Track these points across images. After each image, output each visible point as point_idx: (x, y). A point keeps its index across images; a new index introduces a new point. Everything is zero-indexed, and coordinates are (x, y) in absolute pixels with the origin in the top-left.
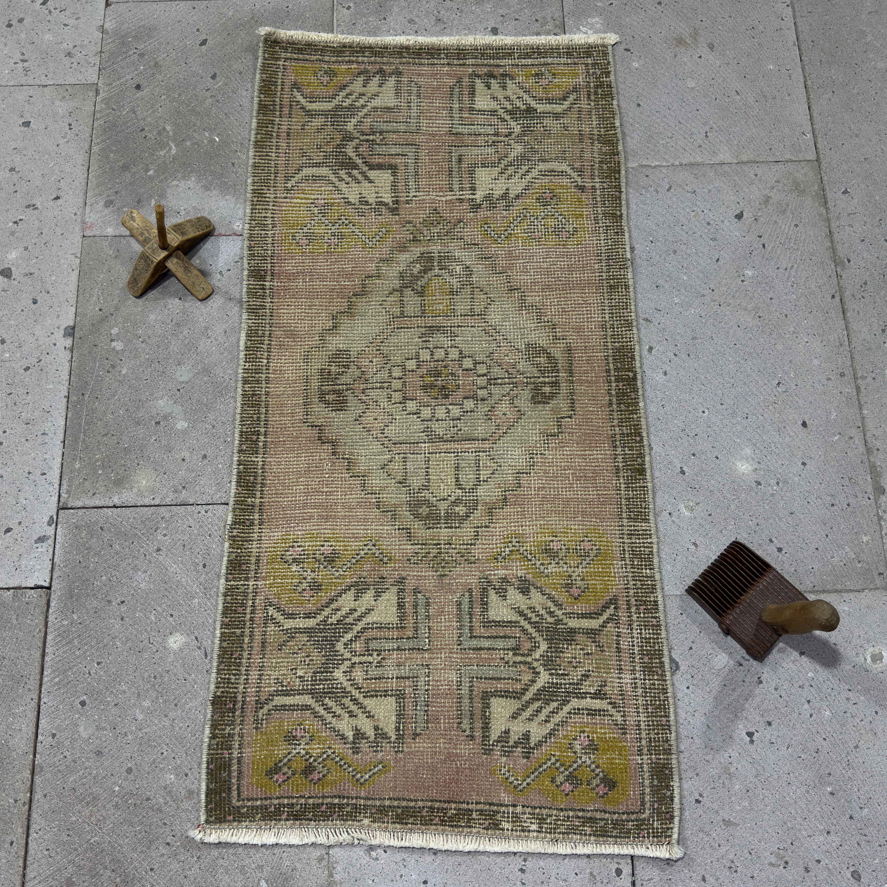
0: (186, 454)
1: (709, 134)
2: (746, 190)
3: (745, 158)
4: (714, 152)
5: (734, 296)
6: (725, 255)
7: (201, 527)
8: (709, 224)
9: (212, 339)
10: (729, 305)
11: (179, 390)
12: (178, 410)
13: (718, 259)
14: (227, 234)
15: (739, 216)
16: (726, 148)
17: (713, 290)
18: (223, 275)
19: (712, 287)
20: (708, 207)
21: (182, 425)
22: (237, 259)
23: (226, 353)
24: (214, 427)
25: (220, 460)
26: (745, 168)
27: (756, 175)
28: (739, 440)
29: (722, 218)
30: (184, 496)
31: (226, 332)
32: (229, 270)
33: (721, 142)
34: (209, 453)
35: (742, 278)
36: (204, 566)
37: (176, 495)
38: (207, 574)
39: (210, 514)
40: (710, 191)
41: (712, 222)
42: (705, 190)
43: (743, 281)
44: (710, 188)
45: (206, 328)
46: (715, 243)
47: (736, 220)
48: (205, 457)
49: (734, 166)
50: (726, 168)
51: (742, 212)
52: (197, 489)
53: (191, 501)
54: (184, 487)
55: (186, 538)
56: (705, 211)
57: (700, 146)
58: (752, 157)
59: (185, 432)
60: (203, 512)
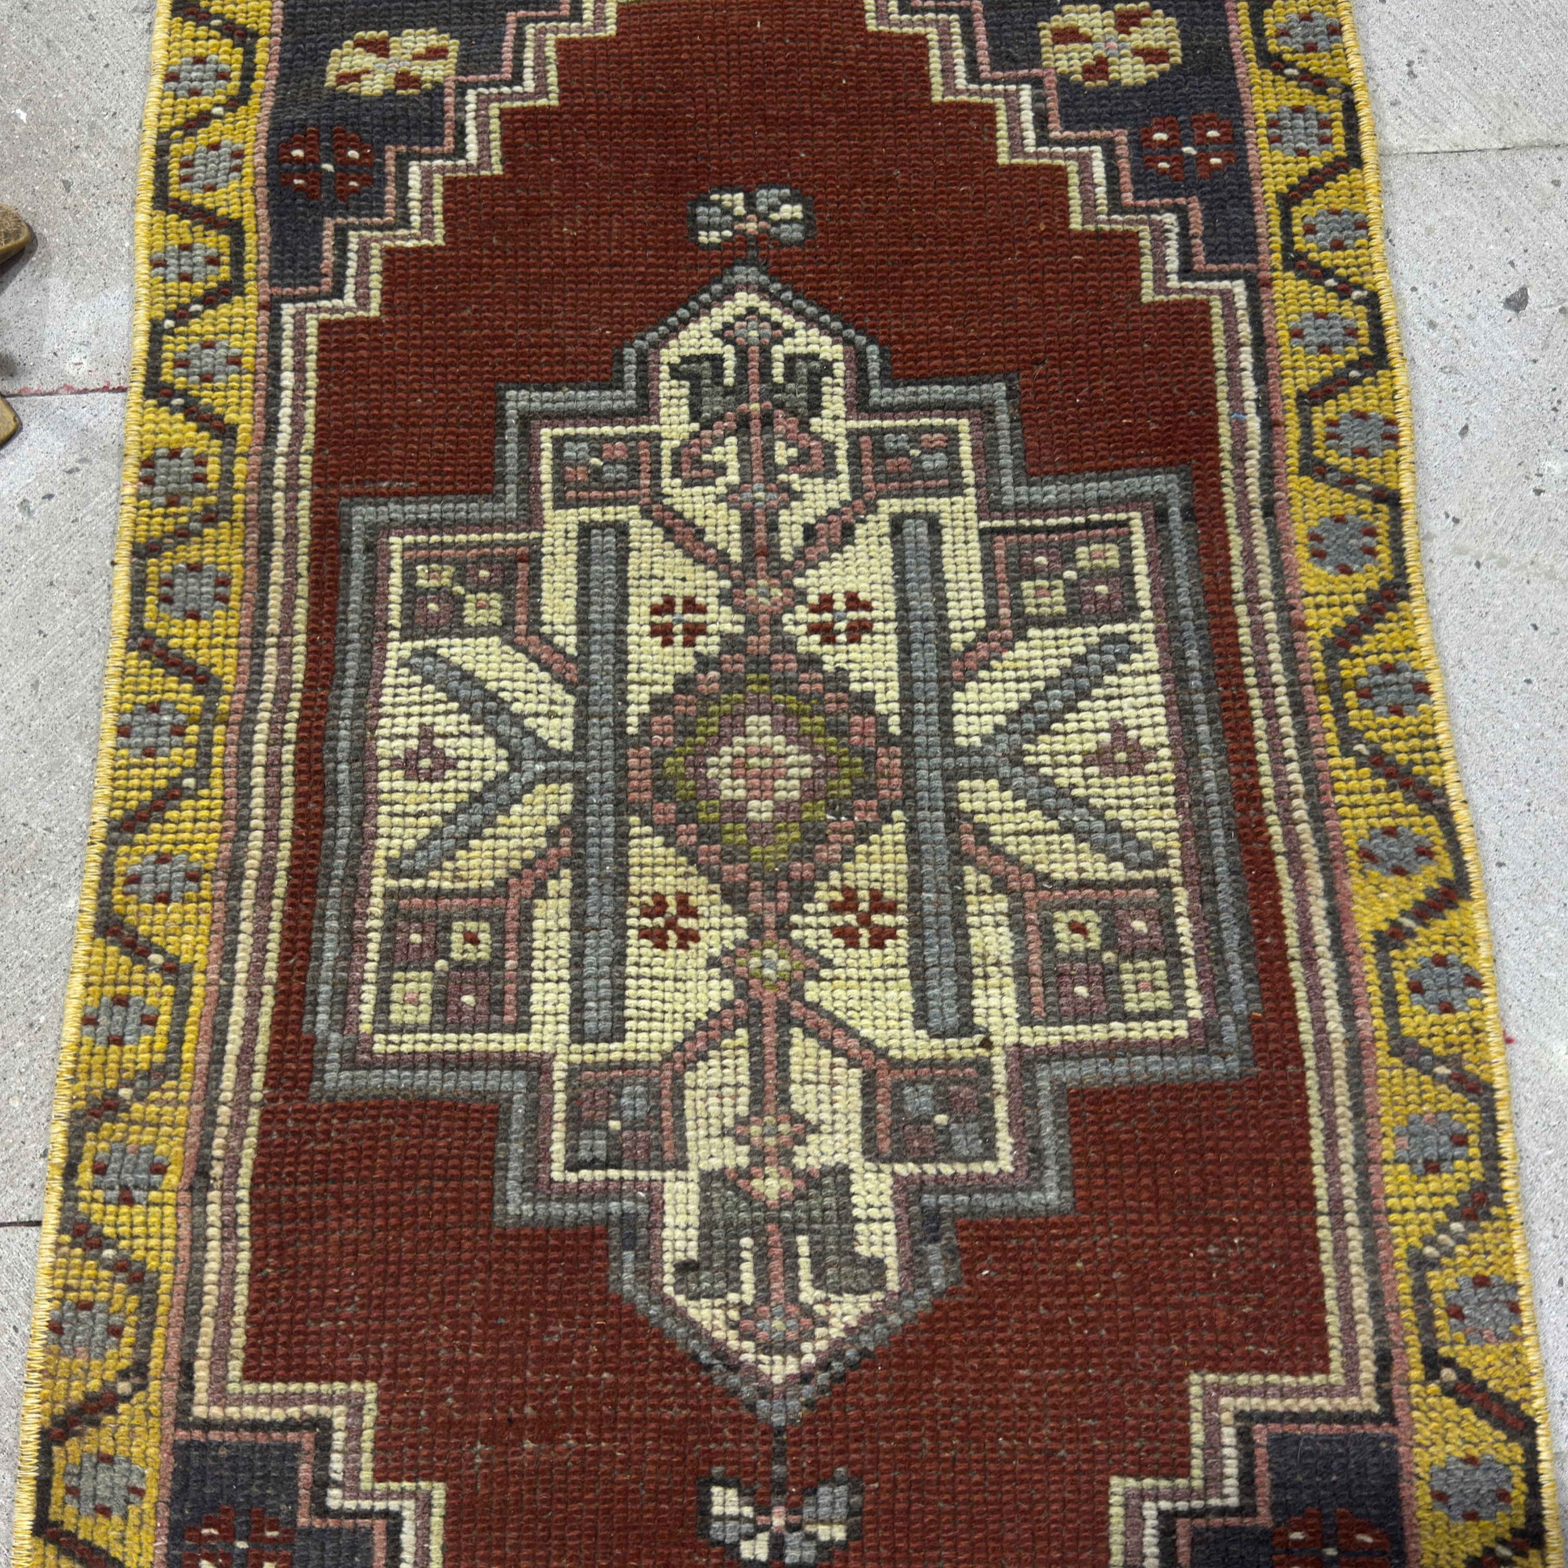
1: (1417, 68)
2: (1534, 226)
3: (1521, 135)
4: (1435, 120)
5: (1515, 538)
6: (1484, 416)
8: (1432, 325)
10: (1504, 563)
13: (1466, 428)
14: (44, 388)
15: (1517, 302)
16: (1466, 106)
17: (1456, 521)
18: (30, 513)
19: (1454, 510)
20: (1428, 276)
22: (72, 462)
23: (37, 749)
26: (1525, 162)
27: (1556, 183)
28: (1552, 975)
29: (1469, 309)
31: (35, 685)
32: (50, 496)
33: (1451, 88)
35: (1537, 483)
40: (1429, 231)
41: (1440, 320)
42: (1416, 228)
43: (1538, 492)
44: (1429, 221)
46: (1455, 380)
47: (1510, 313)
49: (1493, 159)
50: (1470, 163)
51: (1523, 290)
56: (1421, 290)
57: (1394, 104)
58: (1541, 132)
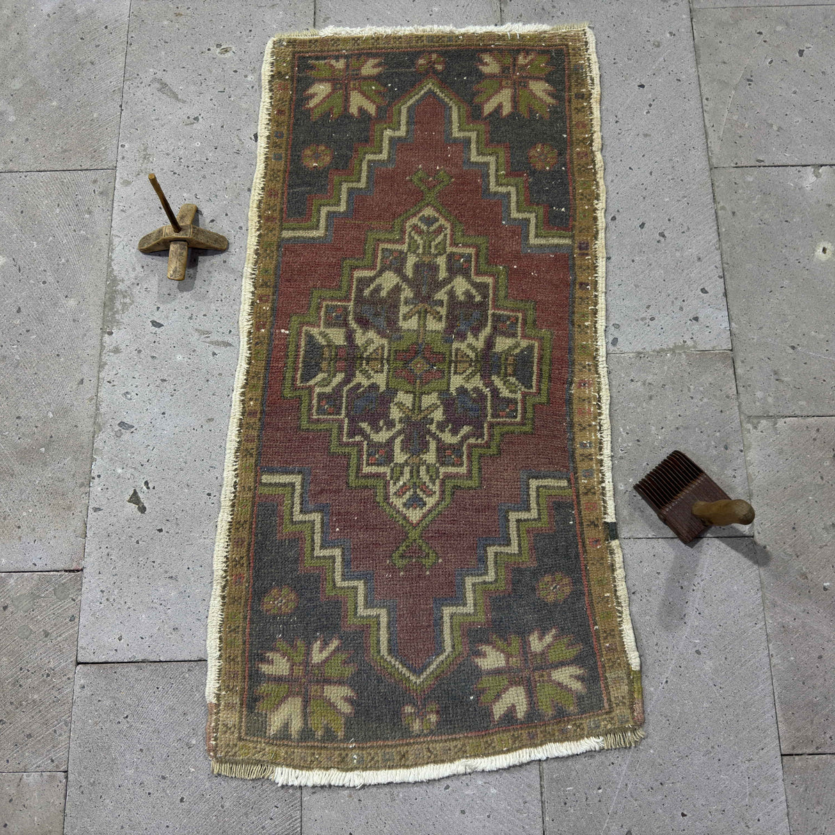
0: (14, 138)
7: (21, 186)
9: (39, 60)
11: (12, 95)
12: (10, 109)
21: (12, 118)
24: (35, 120)
25: (38, 141)
30: (10, 166)
34: (31, 137)
36: (22, 212)
37: (6, 165)
38: (23, 217)
39: (28, 178)
45: (35, 53)
48: (27, 140)
52: (20, 161)
53: (16, 170)
54: (11, 160)
55: (10, 194)
59: (14, 123)
60: (24, 177)
